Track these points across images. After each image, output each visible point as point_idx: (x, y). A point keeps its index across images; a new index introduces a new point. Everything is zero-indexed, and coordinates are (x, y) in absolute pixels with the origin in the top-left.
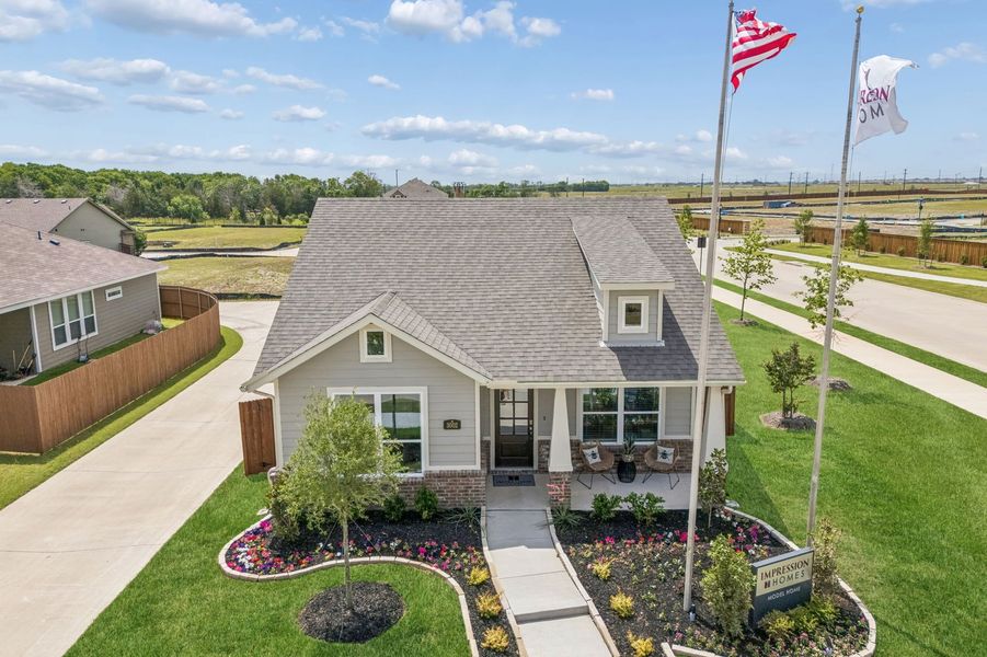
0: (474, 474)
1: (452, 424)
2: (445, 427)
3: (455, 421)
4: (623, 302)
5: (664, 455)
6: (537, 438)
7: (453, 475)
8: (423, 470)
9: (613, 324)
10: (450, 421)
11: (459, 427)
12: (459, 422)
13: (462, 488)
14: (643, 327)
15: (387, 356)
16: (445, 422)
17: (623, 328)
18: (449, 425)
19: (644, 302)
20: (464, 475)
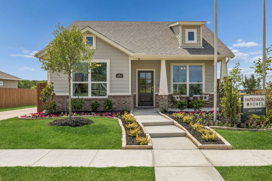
0: (128, 96)
1: (120, 76)
2: (117, 77)
3: (121, 74)
4: (187, 31)
5: (205, 98)
6: (155, 93)
7: (120, 96)
8: (107, 95)
9: (183, 40)
10: (118, 74)
11: (122, 77)
12: (122, 75)
13: (123, 102)
14: (195, 41)
15: (94, 46)
16: (117, 75)
17: (187, 41)
18: (118, 76)
19: (195, 31)
20: (124, 97)
